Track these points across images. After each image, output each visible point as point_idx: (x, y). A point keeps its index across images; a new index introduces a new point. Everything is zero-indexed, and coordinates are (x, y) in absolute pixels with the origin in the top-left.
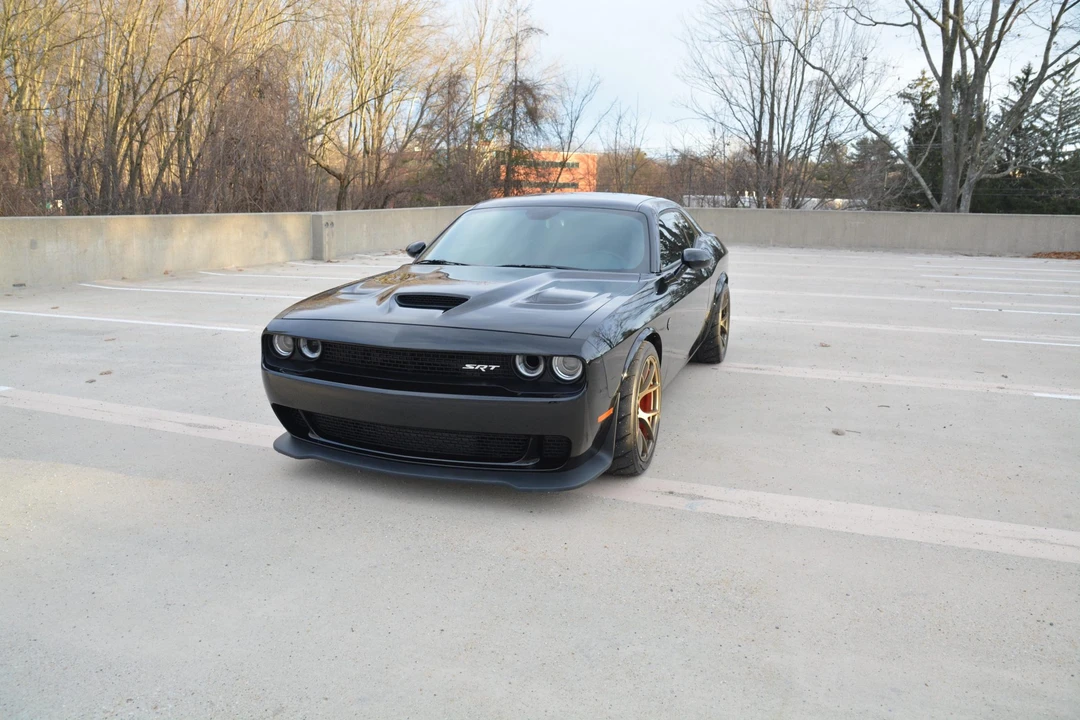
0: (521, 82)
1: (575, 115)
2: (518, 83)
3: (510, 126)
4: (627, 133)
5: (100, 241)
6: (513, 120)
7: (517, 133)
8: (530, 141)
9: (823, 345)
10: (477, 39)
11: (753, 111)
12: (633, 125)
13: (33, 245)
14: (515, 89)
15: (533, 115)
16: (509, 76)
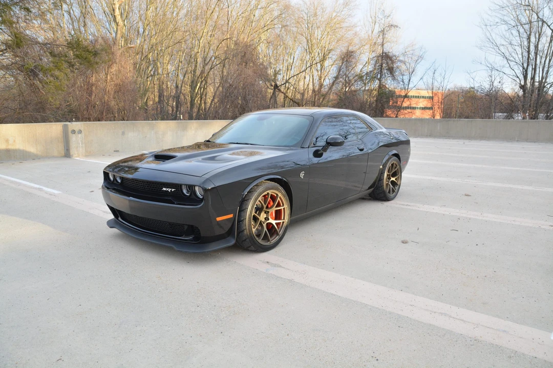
0: (385, 53)
1: (411, 70)
2: (384, 54)
3: (379, 77)
4: (439, 79)
5: (153, 132)
6: (380, 74)
7: (383, 80)
8: (390, 84)
9: (466, 195)
10: (370, 32)
11: (523, 64)
12: (443, 75)
13: (123, 133)
14: (382, 57)
15: (391, 70)
16: (379, 50)
